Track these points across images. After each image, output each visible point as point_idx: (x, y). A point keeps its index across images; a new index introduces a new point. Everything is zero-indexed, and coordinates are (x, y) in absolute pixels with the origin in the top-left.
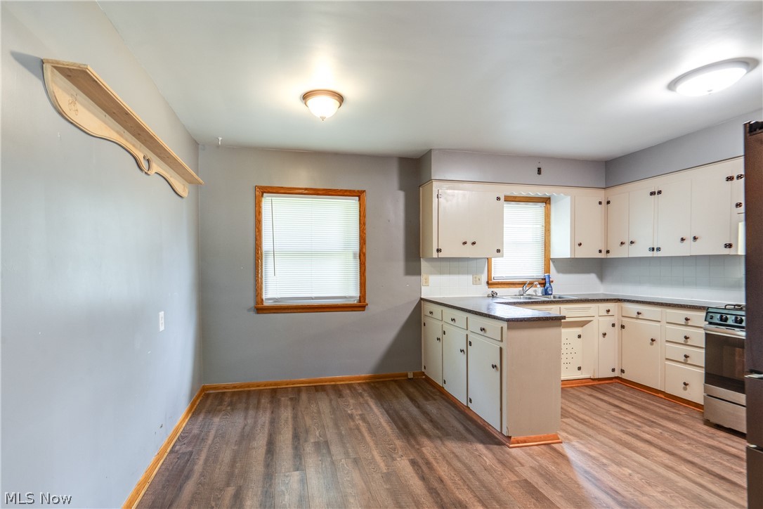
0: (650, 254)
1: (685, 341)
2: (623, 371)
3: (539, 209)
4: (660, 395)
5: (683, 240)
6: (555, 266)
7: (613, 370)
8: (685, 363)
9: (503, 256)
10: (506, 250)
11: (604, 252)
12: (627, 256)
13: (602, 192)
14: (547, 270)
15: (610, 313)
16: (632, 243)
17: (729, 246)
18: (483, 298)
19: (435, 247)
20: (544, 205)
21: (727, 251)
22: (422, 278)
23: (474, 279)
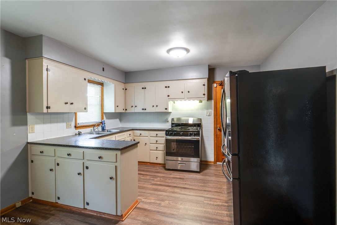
0: (143, 111)
1: (156, 142)
3: (98, 88)
4: (148, 164)
5: (153, 106)
6: (105, 116)
8: (156, 150)
9: (87, 112)
11: (125, 110)
12: (134, 112)
13: (123, 84)
14: (102, 118)
15: (130, 136)
16: (136, 106)
17: (166, 109)
18: (73, 136)
19: (45, 105)
20: (101, 86)
21: (166, 111)
22: (28, 127)
23: (67, 125)
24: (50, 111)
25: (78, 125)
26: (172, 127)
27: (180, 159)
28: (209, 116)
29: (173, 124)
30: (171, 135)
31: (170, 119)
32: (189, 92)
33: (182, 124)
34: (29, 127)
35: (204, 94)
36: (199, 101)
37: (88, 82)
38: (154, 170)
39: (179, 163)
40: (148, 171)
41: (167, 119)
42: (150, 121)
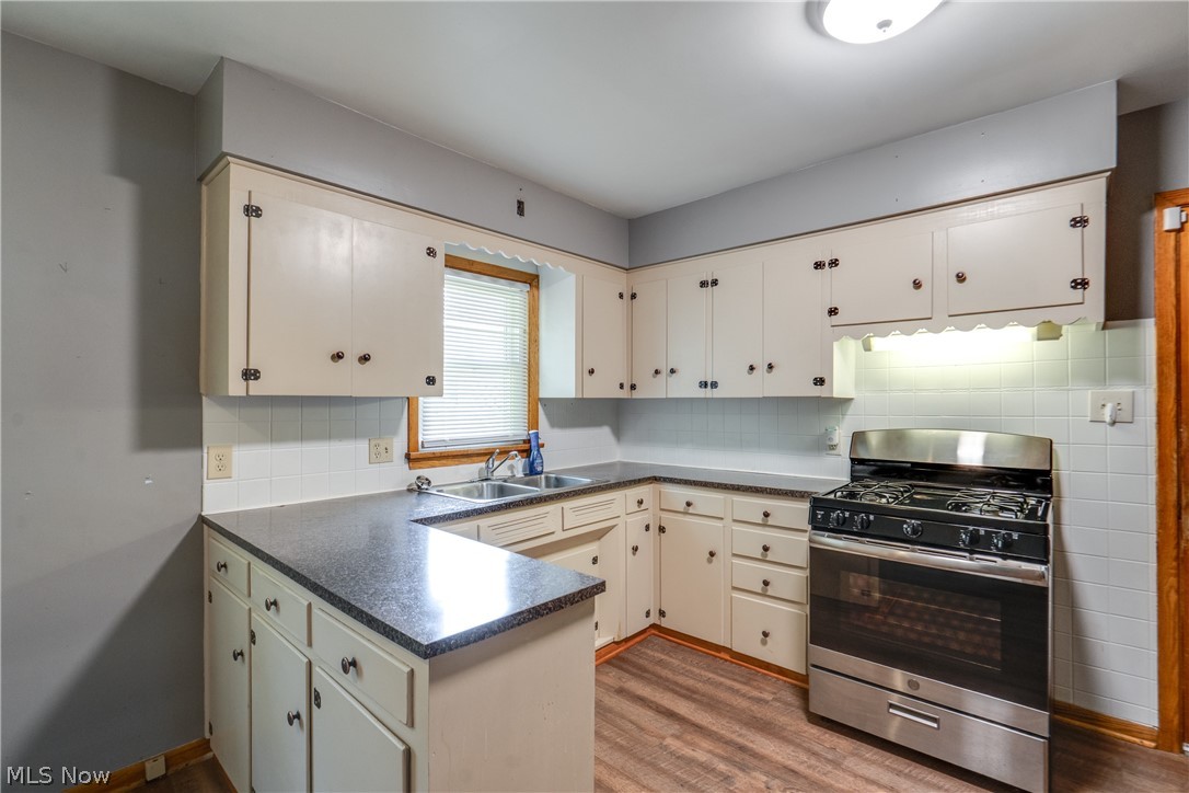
0: (703, 393)
1: (762, 554)
2: (662, 614)
3: (514, 296)
4: (722, 655)
5: (752, 368)
6: (547, 415)
7: (648, 614)
8: (764, 595)
9: (440, 394)
10: (448, 380)
11: (627, 387)
12: (665, 396)
13: (622, 275)
14: (533, 422)
15: (643, 507)
16: (672, 371)
17: (820, 381)
18: (398, 494)
19: (235, 365)
20: (526, 287)
21: (817, 391)
22: (205, 455)
23: (374, 450)
24: (256, 388)
25: (422, 451)
26: (854, 478)
27: (899, 678)
28: (1113, 423)
29: (862, 462)
30: (841, 529)
31: (842, 437)
32: (961, 278)
33: (913, 464)
34: (209, 454)
35: (1080, 284)
36: (1034, 330)
37: (446, 266)
38: (744, 704)
39: (891, 706)
40: (712, 705)
41: (827, 435)
42: (741, 444)
